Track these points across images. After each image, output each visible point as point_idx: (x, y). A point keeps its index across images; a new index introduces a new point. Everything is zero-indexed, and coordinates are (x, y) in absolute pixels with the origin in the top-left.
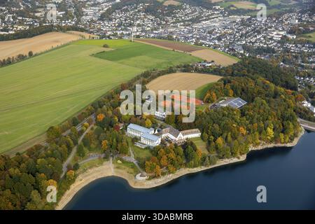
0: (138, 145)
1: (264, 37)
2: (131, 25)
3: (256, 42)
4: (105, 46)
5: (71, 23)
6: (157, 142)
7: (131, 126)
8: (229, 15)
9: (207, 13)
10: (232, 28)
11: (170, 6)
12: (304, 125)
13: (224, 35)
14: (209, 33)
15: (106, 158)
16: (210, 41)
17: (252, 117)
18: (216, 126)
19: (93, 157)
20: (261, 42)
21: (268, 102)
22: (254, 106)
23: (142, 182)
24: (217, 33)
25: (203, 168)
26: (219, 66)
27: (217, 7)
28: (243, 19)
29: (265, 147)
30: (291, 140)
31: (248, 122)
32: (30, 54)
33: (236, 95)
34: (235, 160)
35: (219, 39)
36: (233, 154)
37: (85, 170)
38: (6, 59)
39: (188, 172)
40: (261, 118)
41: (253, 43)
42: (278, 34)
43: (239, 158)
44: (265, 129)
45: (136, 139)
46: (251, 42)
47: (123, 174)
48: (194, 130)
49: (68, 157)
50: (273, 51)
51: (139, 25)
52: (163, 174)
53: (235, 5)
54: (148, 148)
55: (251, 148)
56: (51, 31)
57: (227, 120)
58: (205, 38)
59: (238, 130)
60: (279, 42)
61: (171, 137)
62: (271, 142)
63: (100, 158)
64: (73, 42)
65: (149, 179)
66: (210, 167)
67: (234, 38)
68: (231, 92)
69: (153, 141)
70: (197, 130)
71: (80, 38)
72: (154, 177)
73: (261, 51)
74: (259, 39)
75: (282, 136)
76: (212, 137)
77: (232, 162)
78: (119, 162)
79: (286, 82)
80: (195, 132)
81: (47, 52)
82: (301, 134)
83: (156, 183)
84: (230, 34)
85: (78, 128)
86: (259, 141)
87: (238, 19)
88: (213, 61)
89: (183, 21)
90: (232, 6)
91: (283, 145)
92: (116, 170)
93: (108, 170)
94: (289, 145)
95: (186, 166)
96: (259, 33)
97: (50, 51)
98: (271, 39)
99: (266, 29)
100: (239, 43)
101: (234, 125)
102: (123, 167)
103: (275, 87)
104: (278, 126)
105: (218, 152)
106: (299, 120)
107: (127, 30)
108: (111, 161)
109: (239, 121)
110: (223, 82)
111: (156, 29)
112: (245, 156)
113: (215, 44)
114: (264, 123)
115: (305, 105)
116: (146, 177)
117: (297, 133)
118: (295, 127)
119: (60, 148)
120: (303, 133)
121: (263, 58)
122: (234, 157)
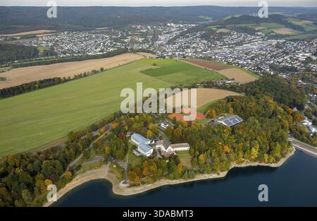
0: (135, 152)
1: (291, 58)
2: (188, 47)
3: (282, 62)
4: (154, 65)
5: (146, 46)
6: (149, 153)
7: (135, 135)
8: (267, 39)
9: (250, 37)
10: (266, 51)
11: (220, 33)
12: (295, 146)
13: (257, 56)
14: (246, 54)
15: (106, 162)
16: (245, 60)
17: (241, 136)
18: (203, 143)
19: (97, 158)
20: (287, 62)
21: (262, 122)
22: (246, 126)
23: (123, 189)
24: (252, 54)
25: (182, 181)
26: (238, 83)
27: (259, 33)
28: (278, 43)
29: (248, 165)
30: (277, 160)
31: (234, 141)
32: (102, 69)
33: (235, 112)
34: (214, 176)
35: (252, 59)
36: (214, 171)
37: (84, 171)
38: (83, 73)
39: (167, 184)
40: (249, 138)
41: (280, 63)
42: (304, 56)
43: (218, 174)
44: (251, 149)
45: (135, 147)
46: (278, 62)
47: (112, 179)
48: (184, 144)
50: (296, 70)
51: (194, 47)
52: (143, 183)
53: (275, 31)
54: (142, 156)
55: (233, 165)
57: (215, 138)
58: (240, 58)
59: (223, 148)
60: (303, 62)
61: (163, 148)
62: (255, 161)
63: (101, 161)
64: (136, 61)
65: (129, 187)
66: (189, 181)
67: (265, 58)
68: (231, 109)
69: (145, 151)
70: (187, 144)
71: (143, 57)
72: (134, 185)
73: (285, 69)
74: (286, 59)
75: (266, 156)
76: (197, 152)
77: (211, 177)
78: (115, 166)
79: (294, 100)
80: (185, 146)
81: (115, 68)
82: (291, 155)
83: (134, 191)
84: (263, 55)
85: (95, 134)
86: (243, 159)
87: (274, 42)
88: (233, 79)
89: (229, 44)
90: (273, 32)
91: (267, 165)
92: (109, 174)
93: (102, 173)
94: (273, 165)
95: (167, 177)
96: (287, 54)
97: (117, 67)
98: (297, 60)
99: (295, 51)
100: (268, 62)
101: (220, 143)
102: (116, 171)
103: (276, 107)
104: (264, 146)
105: (200, 167)
106: (291, 139)
107: (183, 51)
108: (109, 165)
109: (226, 139)
110: (227, 100)
111: (205, 51)
112: (226, 173)
113: (248, 63)
114: (250, 143)
115: (305, 124)
116: (128, 185)
117: (286, 153)
118: (283, 148)
119: (67, 152)
120: (293, 153)
121: (284, 76)
122: (214, 173)
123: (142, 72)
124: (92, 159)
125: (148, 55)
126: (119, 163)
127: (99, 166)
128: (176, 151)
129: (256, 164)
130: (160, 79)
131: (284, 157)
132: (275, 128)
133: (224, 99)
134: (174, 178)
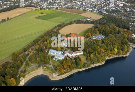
0: (54, 59)
1: (115, 5)
2: (55, 3)
3: (111, 8)
5: (28, 3)
6: (63, 58)
10: (101, 2)
12: (132, 46)
13: (97, 5)
14: (90, 4)
15: (39, 66)
16: (91, 8)
17: (107, 44)
18: (90, 49)
19: (33, 66)
20: (114, 7)
21: (115, 36)
22: (108, 38)
23: (55, 77)
24: (94, 4)
25: (84, 69)
26: (94, 20)
29: (114, 57)
30: (126, 53)
31: (105, 46)
32: (8, 19)
33: (100, 33)
34: (99, 64)
35: (95, 7)
36: (98, 62)
39: (77, 71)
40: (112, 44)
42: (122, 4)
43: (101, 63)
44: (114, 49)
45: (53, 57)
46: (109, 8)
47: (47, 73)
49: (21, 67)
50: (119, 11)
51: (58, 3)
52: (65, 73)
54: (59, 60)
55: (107, 58)
56: (18, 8)
57: (95, 46)
58: (88, 7)
59: (101, 50)
60: (122, 7)
61: (70, 55)
62: (116, 55)
63: (36, 66)
65: (58, 76)
66: (88, 68)
67: (102, 6)
68: (98, 32)
69: (61, 57)
72: (61, 74)
73: (114, 11)
75: (121, 52)
76: (88, 54)
77: (98, 65)
78: (45, 68)
79: (125, 26)
81: (16, 17)
83: (62, 77)
84: (100, 5)
85: (27, 53)
86: (111, 55)
88: (91, 18)
91: (122, 56)
92: (44, 72)
93: (40, 72)
94: (125, 56)
95: (76, 68)
98: (118, 6)
99: (116, 2)
100: (104, 8)
101: (99, 48)
102: (47, 70)
103: (119, 29)
104: (119, 47)
105: (91, 61)
106: (130, 43)
107: (53, 5)
108: (42, 67)
109: (101, 46)
110: (94, 27)
111: (66, 4)
112: (104, 62)
113: (93, 9)
114: (113, 46)
115: (133, 36)
116: (57, 75)
117: (129, 50)
118: (128, 47)
119: (17, 63)
120: (132, 49)
121: (114, 15)
122: (99, 63)
123: (36, 18)
124: (31, 66)
125: (34, 8)
126: (47, 66)
127: (37, 69)
128: (77, 55)
129: (117, 56)
130: (49, 21)
131: (129, 51)
132: (122, 38)
133: (93, 27)
134: (80, 68)
